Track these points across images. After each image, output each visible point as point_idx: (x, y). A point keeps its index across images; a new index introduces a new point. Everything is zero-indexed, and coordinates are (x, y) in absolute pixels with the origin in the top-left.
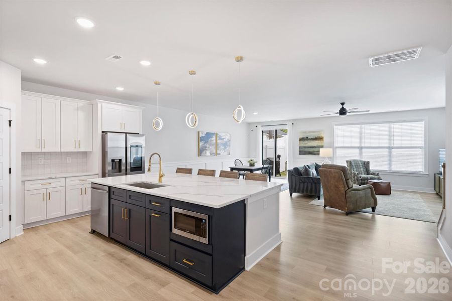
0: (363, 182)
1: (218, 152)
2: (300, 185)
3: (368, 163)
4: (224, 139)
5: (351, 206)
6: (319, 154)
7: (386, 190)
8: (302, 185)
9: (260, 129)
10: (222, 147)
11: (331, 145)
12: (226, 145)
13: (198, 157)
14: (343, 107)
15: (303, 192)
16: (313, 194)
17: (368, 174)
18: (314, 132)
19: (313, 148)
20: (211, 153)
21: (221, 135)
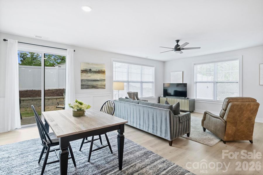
14: (177, 44)
18: (97, 64)
19: (96, 82)
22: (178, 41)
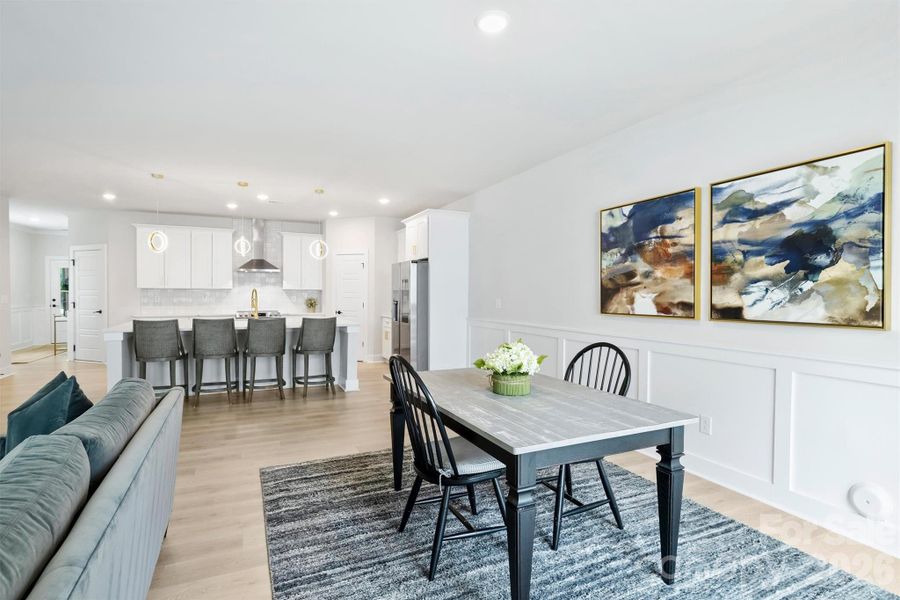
20: (665, 301)
21: (749, 186)
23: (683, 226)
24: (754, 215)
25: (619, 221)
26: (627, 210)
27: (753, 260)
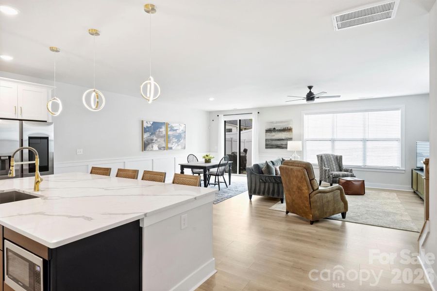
0: (334, 180)
1: (170, 145)
2: (260, 186)
3: (341, 157)
4: (177, 130)
5: (317, 213)
6: (286, 148)
7: (359, 190)
8: (262, 187)
9: (223, 119)
10: (175, 140)
11: (300, 138)
12: (179, 137)
13: (141, 152)
14: (310, 92)
15: (263, 194)
16: (276, 196)
17: (341, 170)
18: (282, 122)
19: (281, 141)
20: (160, 146)
21: (173, 125)
22: (310, 88)
23: (163, 129)
24: (174, 130)
25: (149, 125)
26: (151, 123)
27: (174, 138)
